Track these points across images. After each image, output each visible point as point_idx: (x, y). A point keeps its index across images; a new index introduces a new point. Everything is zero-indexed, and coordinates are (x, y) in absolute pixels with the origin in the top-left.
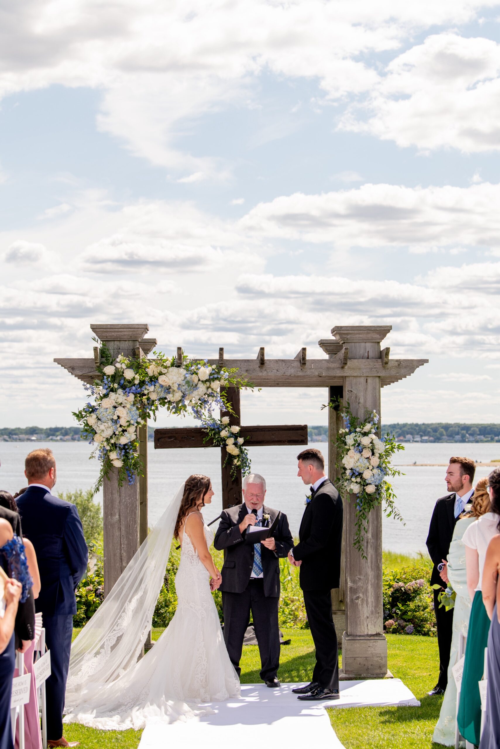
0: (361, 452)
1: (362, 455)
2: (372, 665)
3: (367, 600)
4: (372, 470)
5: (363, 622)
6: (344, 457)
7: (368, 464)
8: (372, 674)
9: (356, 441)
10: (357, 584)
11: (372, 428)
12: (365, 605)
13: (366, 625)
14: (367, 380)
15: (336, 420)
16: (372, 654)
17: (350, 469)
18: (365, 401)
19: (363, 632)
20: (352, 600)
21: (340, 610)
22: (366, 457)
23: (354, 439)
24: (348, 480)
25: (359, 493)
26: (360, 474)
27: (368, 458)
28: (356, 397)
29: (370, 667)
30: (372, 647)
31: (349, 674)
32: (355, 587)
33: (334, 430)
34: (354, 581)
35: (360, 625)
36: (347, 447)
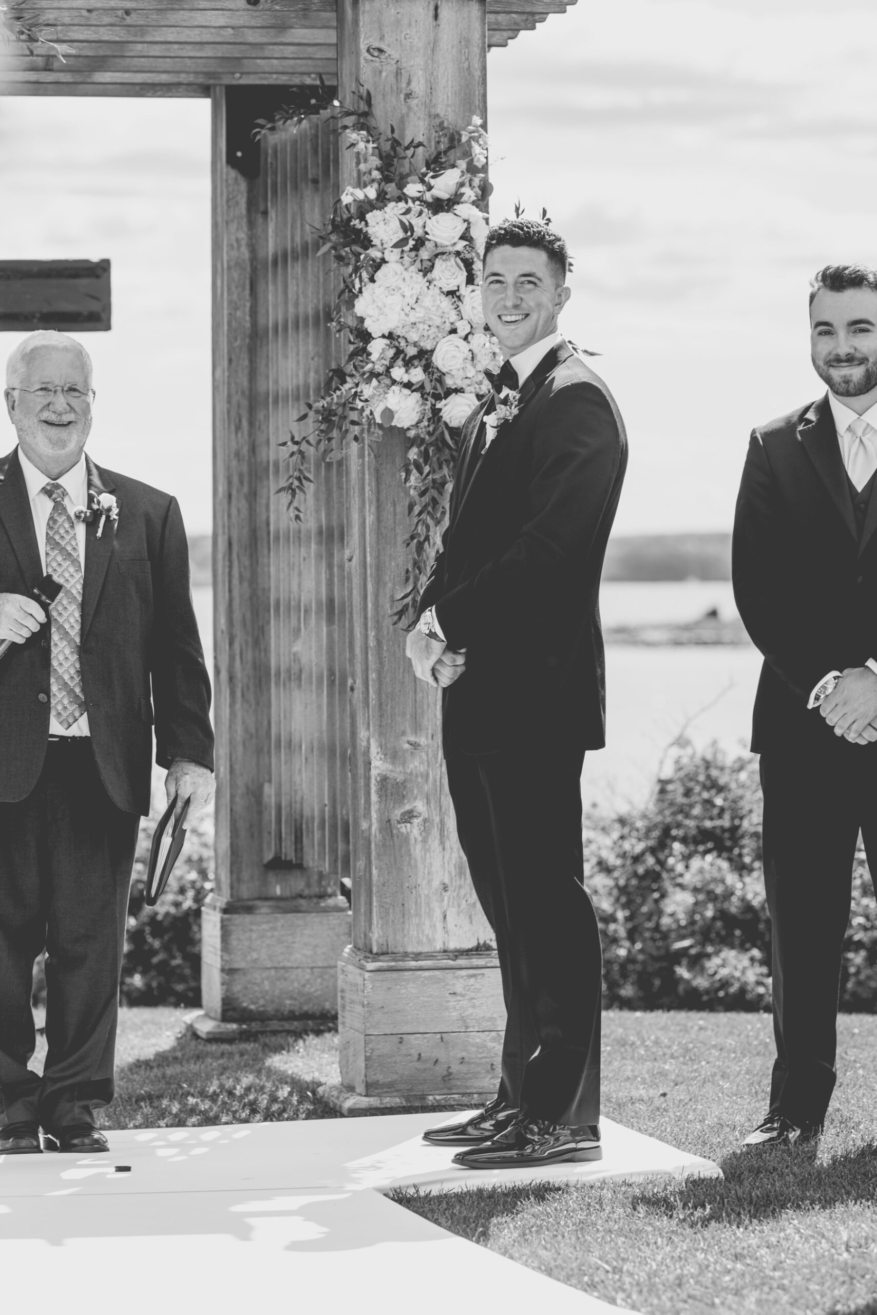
0: (426, 271)
1: (430, 282)
2: (462, 1061)
3: (442, 822)
4: (466, 338)
5: (428, 904)
6: (360, 291)
7: (453, 316)
8: (463, 1094)
9: (407, 228)
10: (404, 764)
11: (462, 185)
12: (437, 842)
13: (438, 914)
14: (436, 8)
15: (249, 210)
16: (463, 1019)
17: (383, 336)
18: (431, 90)
19: (429, 940)
20: (387, 826)
21: (267, 899)
22: (445, 290)
23: (402, 223)
24: (377, 375)
25: (416, 425)
26: (424, 356)
27: (451, 293)
28: (398, 73)
29: (455, 1068)
30: (463, 995)
31: (378, 1095)
32: (400, 778)
33: (239, 246)
34: (393, 755)
35: (418, 915)
36: (374, 253)
